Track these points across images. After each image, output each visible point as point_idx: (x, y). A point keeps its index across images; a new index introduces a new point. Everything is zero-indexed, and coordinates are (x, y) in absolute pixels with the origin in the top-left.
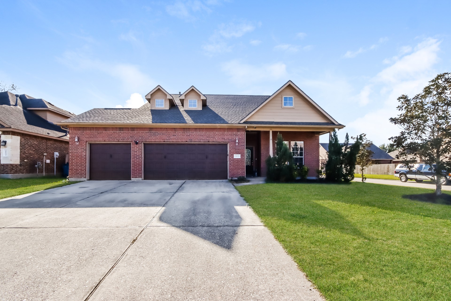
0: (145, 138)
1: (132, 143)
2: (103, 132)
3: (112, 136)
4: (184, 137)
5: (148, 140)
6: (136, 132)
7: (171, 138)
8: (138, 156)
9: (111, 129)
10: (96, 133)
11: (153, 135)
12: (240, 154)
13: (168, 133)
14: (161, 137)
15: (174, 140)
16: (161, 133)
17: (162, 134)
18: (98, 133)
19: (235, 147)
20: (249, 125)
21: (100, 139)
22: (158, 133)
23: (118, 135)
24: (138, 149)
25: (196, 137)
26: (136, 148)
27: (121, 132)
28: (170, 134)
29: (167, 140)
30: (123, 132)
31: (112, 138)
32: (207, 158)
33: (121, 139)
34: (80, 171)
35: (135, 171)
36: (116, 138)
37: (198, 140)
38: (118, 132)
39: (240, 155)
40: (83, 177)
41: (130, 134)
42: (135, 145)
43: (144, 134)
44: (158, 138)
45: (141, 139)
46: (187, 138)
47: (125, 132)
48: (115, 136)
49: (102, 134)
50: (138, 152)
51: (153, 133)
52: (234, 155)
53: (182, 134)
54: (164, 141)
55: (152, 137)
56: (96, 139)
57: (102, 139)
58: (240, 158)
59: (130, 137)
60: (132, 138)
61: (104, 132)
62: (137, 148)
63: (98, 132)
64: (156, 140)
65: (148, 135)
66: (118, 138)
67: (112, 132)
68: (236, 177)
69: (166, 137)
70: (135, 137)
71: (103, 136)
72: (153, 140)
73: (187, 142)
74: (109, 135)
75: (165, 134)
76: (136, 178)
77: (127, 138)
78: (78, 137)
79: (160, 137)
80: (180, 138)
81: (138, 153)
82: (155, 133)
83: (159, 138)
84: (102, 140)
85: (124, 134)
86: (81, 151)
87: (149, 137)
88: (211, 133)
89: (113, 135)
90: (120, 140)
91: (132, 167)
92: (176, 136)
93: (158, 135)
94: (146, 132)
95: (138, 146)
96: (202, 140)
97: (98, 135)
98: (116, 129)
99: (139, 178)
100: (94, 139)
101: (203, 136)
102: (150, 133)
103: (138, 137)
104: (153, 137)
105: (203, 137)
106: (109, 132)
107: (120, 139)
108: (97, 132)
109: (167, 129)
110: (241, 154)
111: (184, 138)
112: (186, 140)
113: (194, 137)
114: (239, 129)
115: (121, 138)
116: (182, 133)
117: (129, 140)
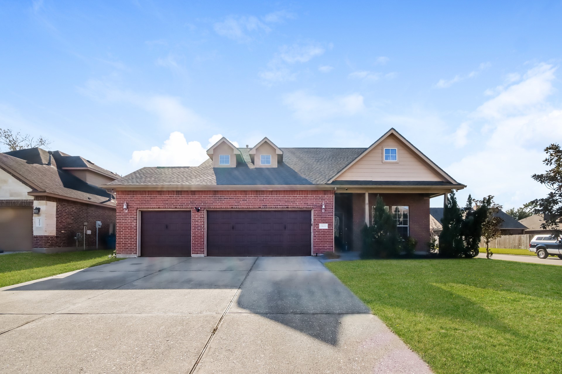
0: (209, 204)
1: (193, 211)
2: (157, 197)
3: (168, 202)
4: (256, 202)
5: (212, 207)
6: (197, 196)
7: (241, 204)
8: (199, 226)
9: (167, 193)
10: (149, 198)
11: (219, 200)
12: (327, 223)
13: (237, 197)
14: (228, 202)
15: (244, 206)
16: (228, 197)
17: (230, 198)
18: (151, 199)
19: (321, 214)
20: (338, 186)
21: (154, 206)
22: (224, 197)
23: (175, 200)
24: (200, 218)
25: (272, 202)
26: (197, 217)
27: (179, 197)
28: (239, 199)
29: (235, 206)
30: (181, 197)
31: (167, 204)
32: (285, 228)
33: (179, 206)
34: (130, 245)
35: (196, 245)
36: (173, 204)
37: (274, 205)
38: (175, 197)
39: (327, 224)
40: (133, 253)
41: (190, 198)
42: (196, 212)
43: (207, 198)
44: (224, 204)
45: (204, 205)
46: (261, 204)
47: (184, 197)
48: (172, 202)
49: (156, 198)
50: (200, 221)
51: (219, 197)
52: (320, 224)
53: (254, 198)
54: (232, 208)
55: (217, 202)
56: (149, 206)
57: (156, 206)
58: (327, 228)
59: (190, 202)
60: (192, 204)
61: (158, 197)
62: (199, 216)
63: (151, 197)
64: (222, 206)
65: (212, 200)
66: (175, 204)
67: (168, 197)
68: (322, 253)
69: (234, 202)
70: (196, 202)
71: (157, 202)
72: (219, 206)
73: (260, 208)
74: (164, 200)
75: (234, 198)
76: (197, 254)
77: (186, 204)
78: (127, 204)
79: (226, 202)
80: (252, 204)
81: (200, 223)
82: (220, 197)
83: (226, 204)
84: (155, 207)
85: (183, 198)
86: (130, 221)
87: (213, 202)
88: (291, 197)
89: (169, 200)
90: (178, 206)
91: (192, 240)
92: (246, 200)
93: (224, 200)
94: (209, 197)
95: (200, 214)
96: (279, 206)
97: (151, 200)
98: (173, 192)
99: (201, 254)
100: (147, 206)
101: (280, 200)
102: (215, 197)
103: (200, 202)
104: (219, 202)
105: (280, 202)
106: (164, 197)
107: (177, 206)
108: (150, 197)
109: (235, 192)
110: (329, 223)
111: (257, 204)
112: (259, 205)
113: (269, 202)
114: (325, 192)
115: (179, 204)
116: (254, 197)
117: (188, 207)
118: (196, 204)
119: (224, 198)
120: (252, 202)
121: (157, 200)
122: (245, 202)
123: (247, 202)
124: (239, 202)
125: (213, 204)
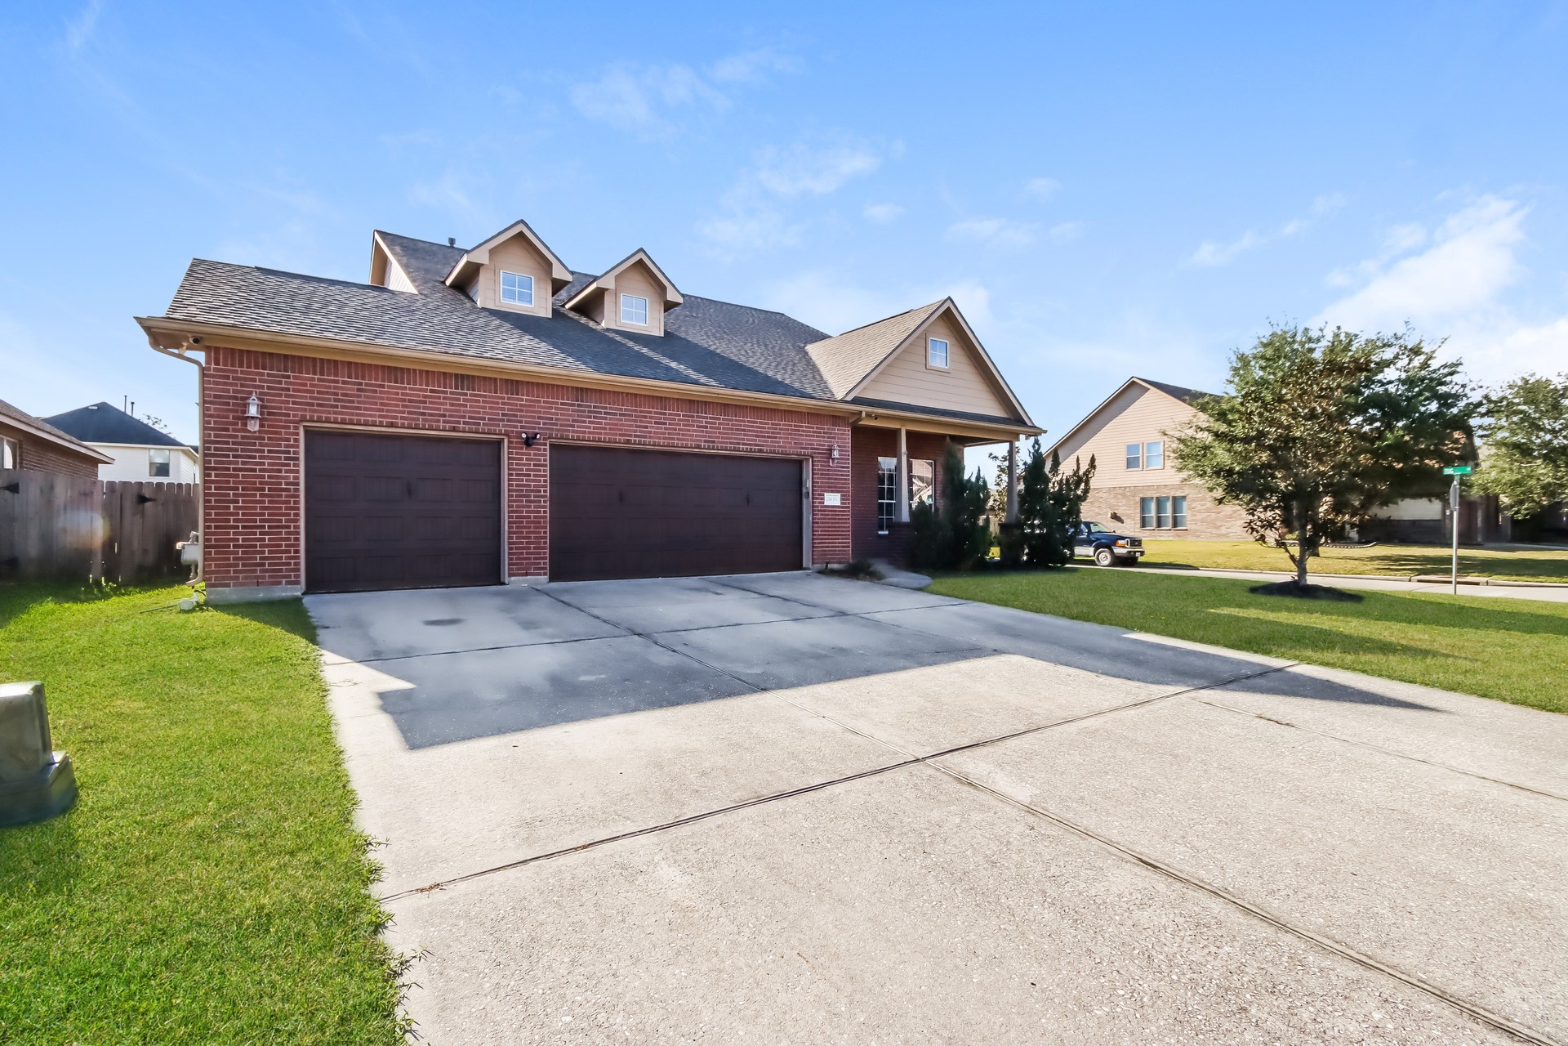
0: (561, 425)
1: (510, 442)
2: (383, 386)
3: (424, 408)
4: (689, 431)
5: (570, 434)
6: (525, 398)
7: (650, 432)
8: (532, 491)
9: (421, 377)
10: (351, 389)
11: (590, 417)
12: (838, 492)
13: (641, 412)
14: (617, 425)
15: (660, 438)
16: (616, 409)
17: (621, 415)
18: (359, 390)
19: (828, 470)
20: (870, 409)
21: (370, 416)
22: (606, 408)
23: (452, 405)
24: (534, 465)
25: (726, 433)
26: (525, 462)
27: (466, 394)
28: (646, 417)
29: (635, 436)
30: (471, 395)
31: (424, 414)
32: (748, 502)
33: (465, 423)
34: (270, 552)
35: (523, 548)
36: (444, 416)
37: (731, 443)
38: (452, 393)
39: (839, 495)
40: (284, 581)
41: (503, 404)
42: (522, 448)
43: (556, 408)
44: (605, 429)
45: (547, 429)
46: (700, 436)
47: (480, 396)
48: (439, 409)
49: (381, 392)
50: (534, 476)
51: (590, 406)
52: (826, 494)
53: (683, 420)
54: (628, 442)
55: (585, 422)
56: (352, 414)
57: (381, 416)
58: (838, 503)
59: (503, 415)
60: (508, 421)
61: (389, 387)
62: (531, 460)
63: (361, 384)
64: (600, 433)
65: (569, 415)
66: (450, 416)
67: (426, 390)
69: (632, 426)
70: (521, 416)
71: (382, 404)
72: (590, 433)
73: (699, 447)
74: (410, 401)
75: (631, 416)
76: (526, 574)
77: (489, 419)
78: (261, 400)
79: (612, 424)
80: (679, 434)
81: (533, 481)
82: (594, 407)
83: (610, 429)
84: (378, 420)
85: (479, 401)
86: (269, 464)
87: (574, 421)
88: (768, 424)
89: (430, 403)
90: (462, 425)
92: (665, 424)
93: (606, 418)
94: (562, 404)
95: (535, 455)
96: (743, 444)
97: (360, 396)
98: (445, 379)
99: (540, 574)
100: (342, 413)
101: (744, 430)
102: (579, 405)
103: (534, 417)
104: (590, 422)
105: (745, 435)
106: (411, 389)
107: (459, 423)
108: (355, 384)
109: (635, 397)
110: (842, 492)
111: (690, 435)
112: (697, 440)
113: (720, 433)
114: (836, 418)
115: (464, 417)
116: (684, 416)
117: (497, 429)
118: (521, 422)
119: (605, 413)
120: (679, 430)
121: (383, 398)
122: (661, 428)
123: (665, 429)
124: (647, 427)
125: (573, 426)
